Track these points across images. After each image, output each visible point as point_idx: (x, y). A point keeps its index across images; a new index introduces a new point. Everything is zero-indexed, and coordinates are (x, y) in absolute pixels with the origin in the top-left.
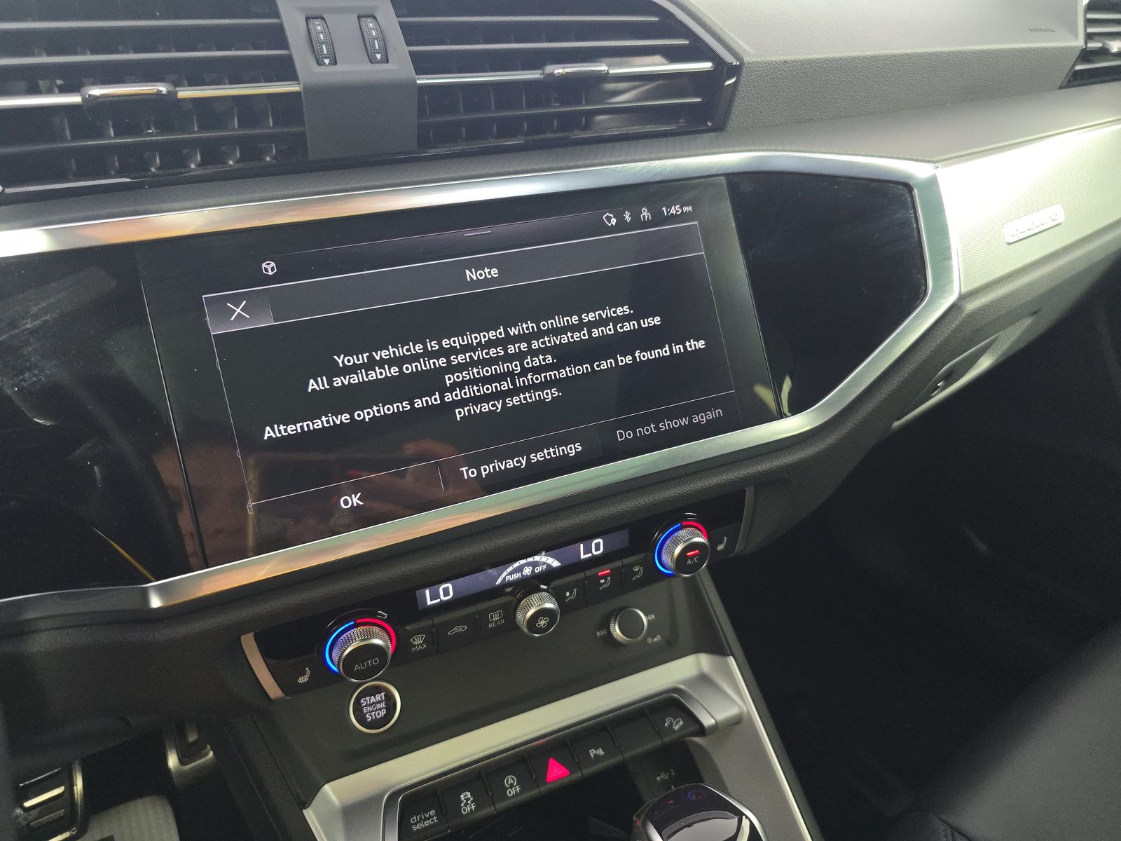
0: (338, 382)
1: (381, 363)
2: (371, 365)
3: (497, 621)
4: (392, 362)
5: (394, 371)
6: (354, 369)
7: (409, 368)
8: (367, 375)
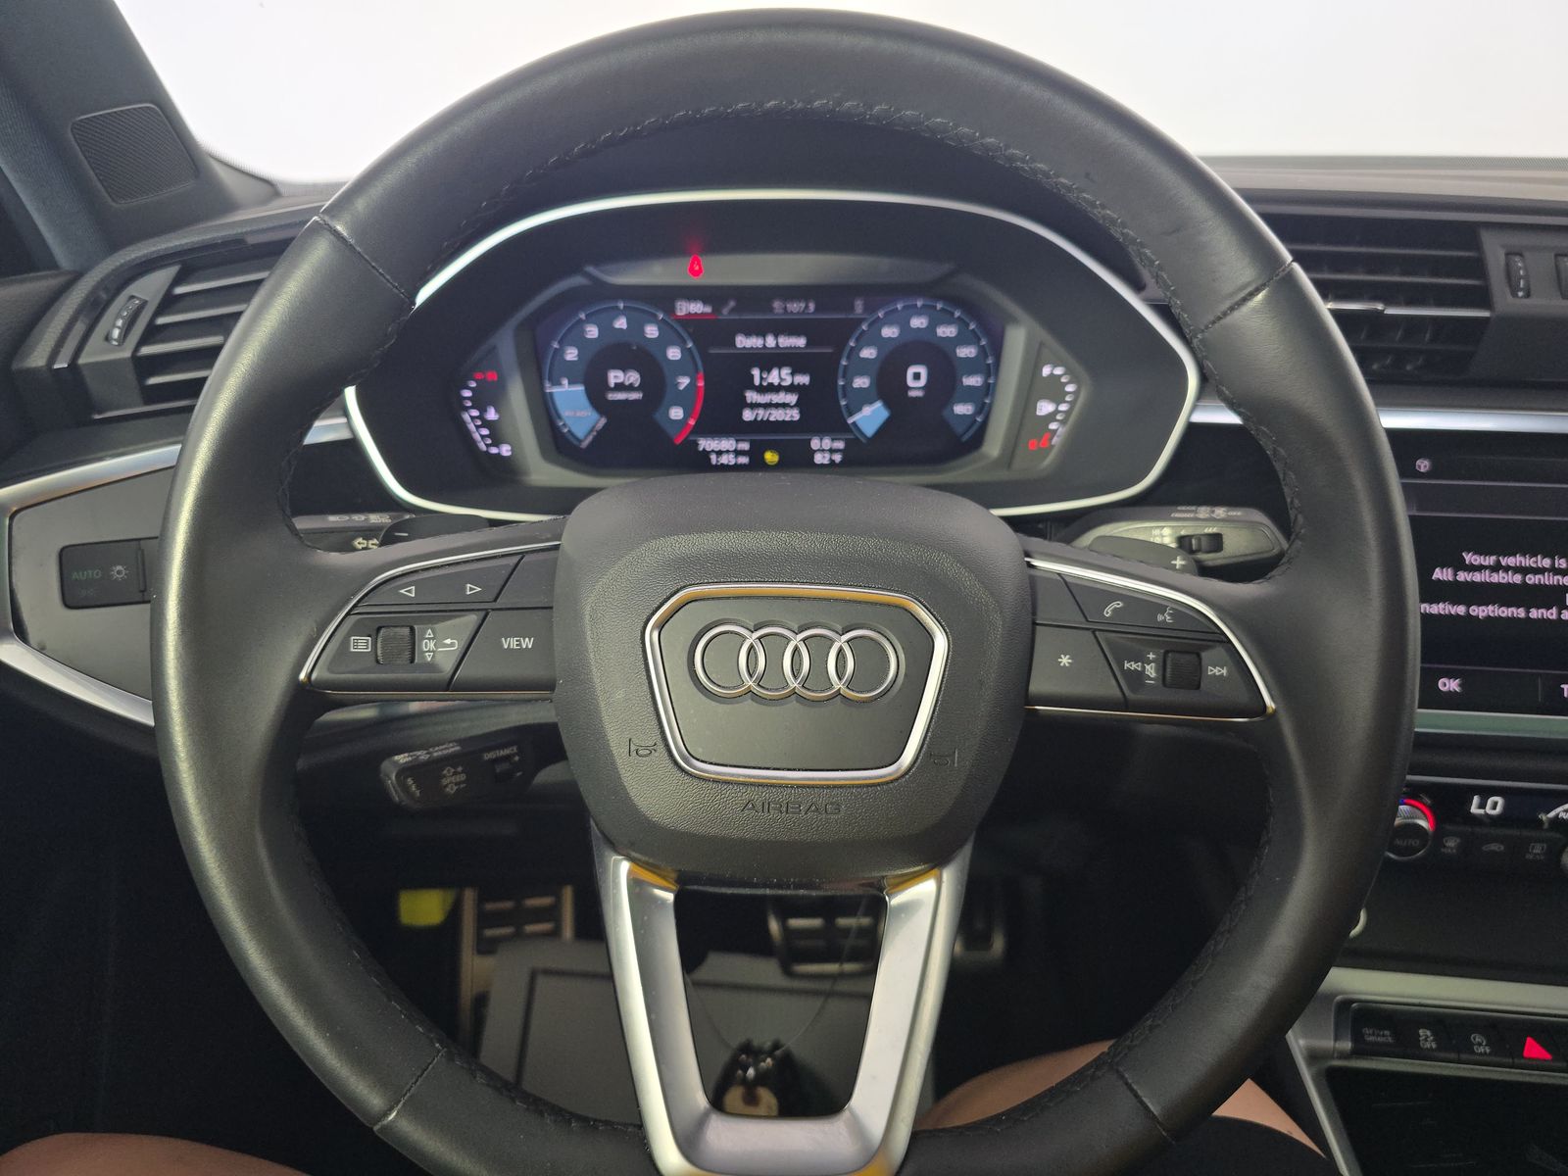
0: (1462, 576)
1: (1507, 569)
2: (1496, 568)
3: (1535, 854)
4: (1517, 570)
5: (1517, 579)
6: (1480, 568)
7: (1531, 579)
8: (1490, 577)
